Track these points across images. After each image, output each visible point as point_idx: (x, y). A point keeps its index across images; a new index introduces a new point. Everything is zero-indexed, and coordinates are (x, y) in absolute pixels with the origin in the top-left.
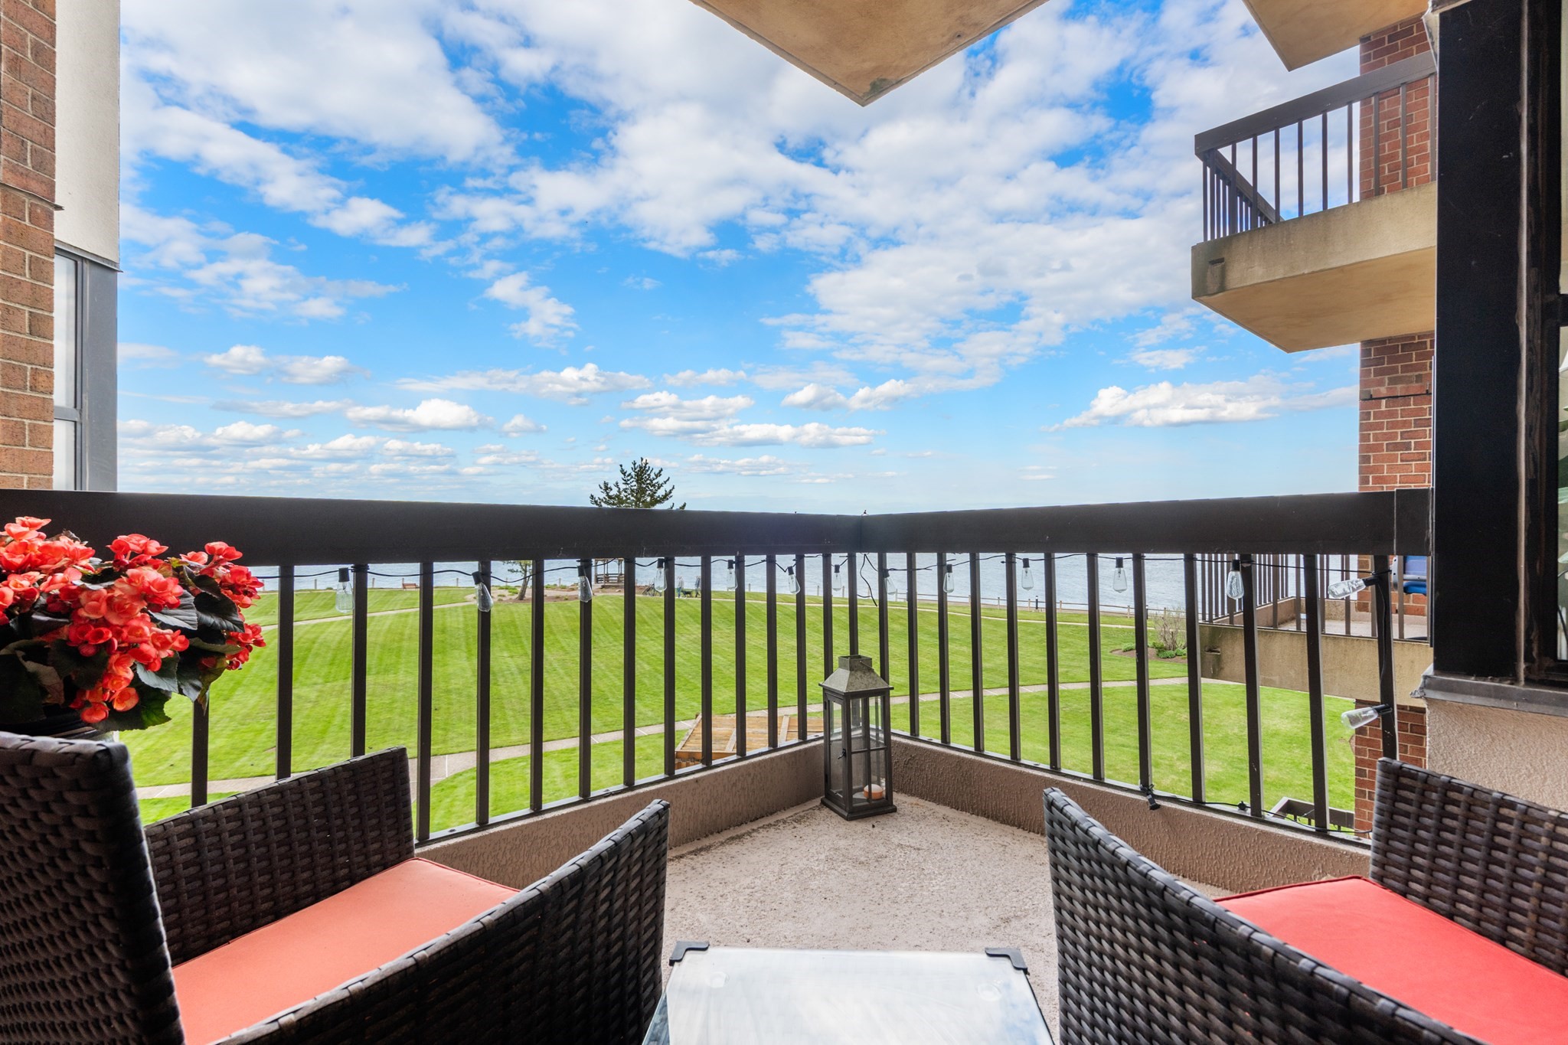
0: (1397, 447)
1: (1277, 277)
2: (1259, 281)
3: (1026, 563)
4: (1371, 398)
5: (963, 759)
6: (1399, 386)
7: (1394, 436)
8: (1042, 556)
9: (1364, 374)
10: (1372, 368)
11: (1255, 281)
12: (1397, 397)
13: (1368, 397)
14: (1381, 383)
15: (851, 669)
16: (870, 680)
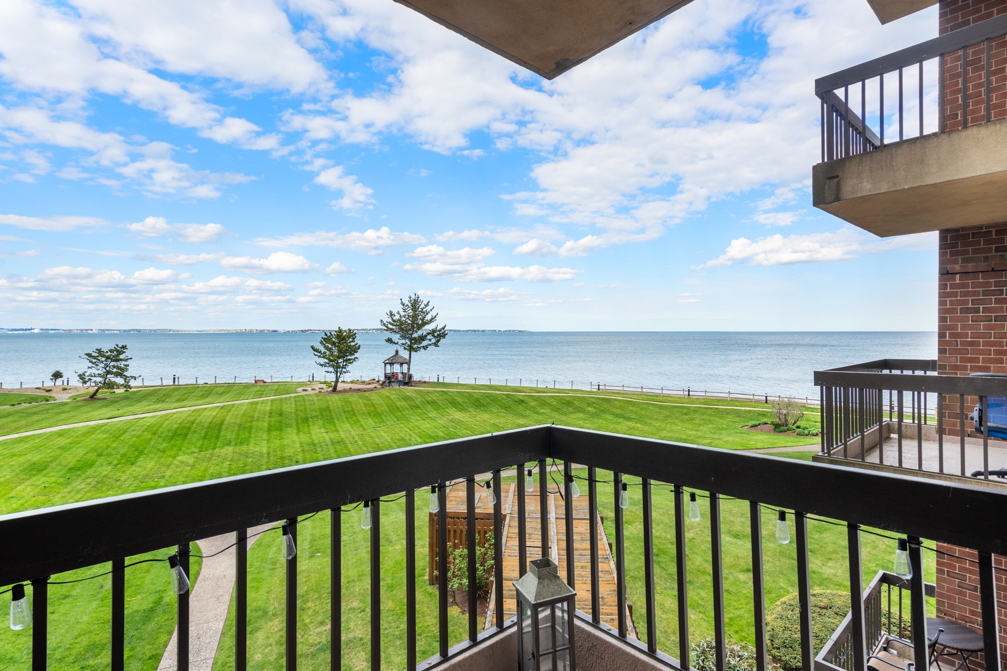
0: (968, 311)
1: (882, 191)
2: (868, 194)
3: (693, 497)
4: (948, 273)
5: (638, 660)
6: (970, 265)
7: (967, 302)
8: (707, 493)
9: (942, 255)
10: (948, 250)
11: (865, 194)
12: (969, 273)
13: (946, 272)
14: (956, 262)
15: (539, 578)
16: (556, 588)
